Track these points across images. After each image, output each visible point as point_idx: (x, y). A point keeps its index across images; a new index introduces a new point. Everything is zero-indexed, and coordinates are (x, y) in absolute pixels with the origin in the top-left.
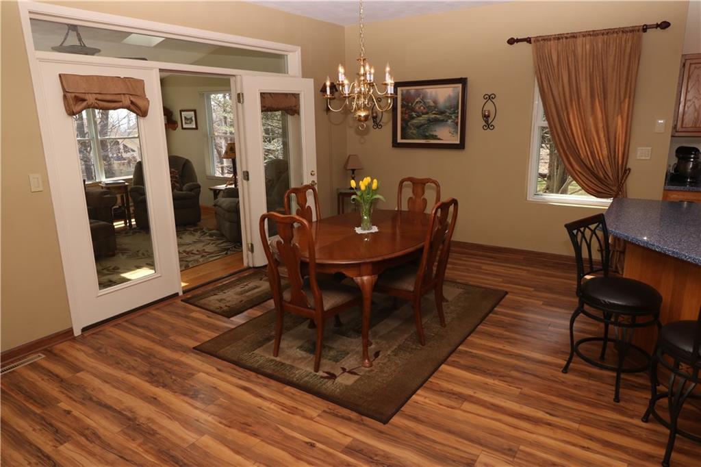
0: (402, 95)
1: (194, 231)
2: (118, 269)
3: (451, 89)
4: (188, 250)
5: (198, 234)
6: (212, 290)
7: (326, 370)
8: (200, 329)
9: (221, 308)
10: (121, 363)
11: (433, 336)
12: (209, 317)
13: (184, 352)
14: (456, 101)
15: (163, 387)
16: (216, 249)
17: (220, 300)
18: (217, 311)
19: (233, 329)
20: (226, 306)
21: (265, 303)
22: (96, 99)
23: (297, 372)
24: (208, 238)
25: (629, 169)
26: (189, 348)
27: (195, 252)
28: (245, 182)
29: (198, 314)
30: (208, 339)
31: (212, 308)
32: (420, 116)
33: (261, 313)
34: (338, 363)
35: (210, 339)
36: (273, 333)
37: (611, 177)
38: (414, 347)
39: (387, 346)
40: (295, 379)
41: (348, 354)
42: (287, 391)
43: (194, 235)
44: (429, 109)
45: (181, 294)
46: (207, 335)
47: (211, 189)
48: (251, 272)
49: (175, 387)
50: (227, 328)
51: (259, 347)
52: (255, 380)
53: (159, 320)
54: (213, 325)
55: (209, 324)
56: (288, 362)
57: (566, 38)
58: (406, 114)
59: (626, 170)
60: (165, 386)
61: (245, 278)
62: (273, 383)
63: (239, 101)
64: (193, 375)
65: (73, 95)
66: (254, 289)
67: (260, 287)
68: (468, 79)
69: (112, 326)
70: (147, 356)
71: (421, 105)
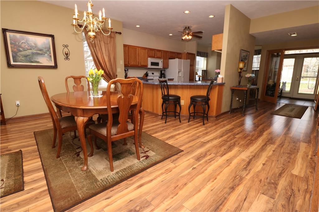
0: (10, 37)
14: (48, 46)
32: (26, 50)
44: (31, 47)
58: (15, 48)
59: (116, 75)
68: (55, 36)
71: (25, 44)
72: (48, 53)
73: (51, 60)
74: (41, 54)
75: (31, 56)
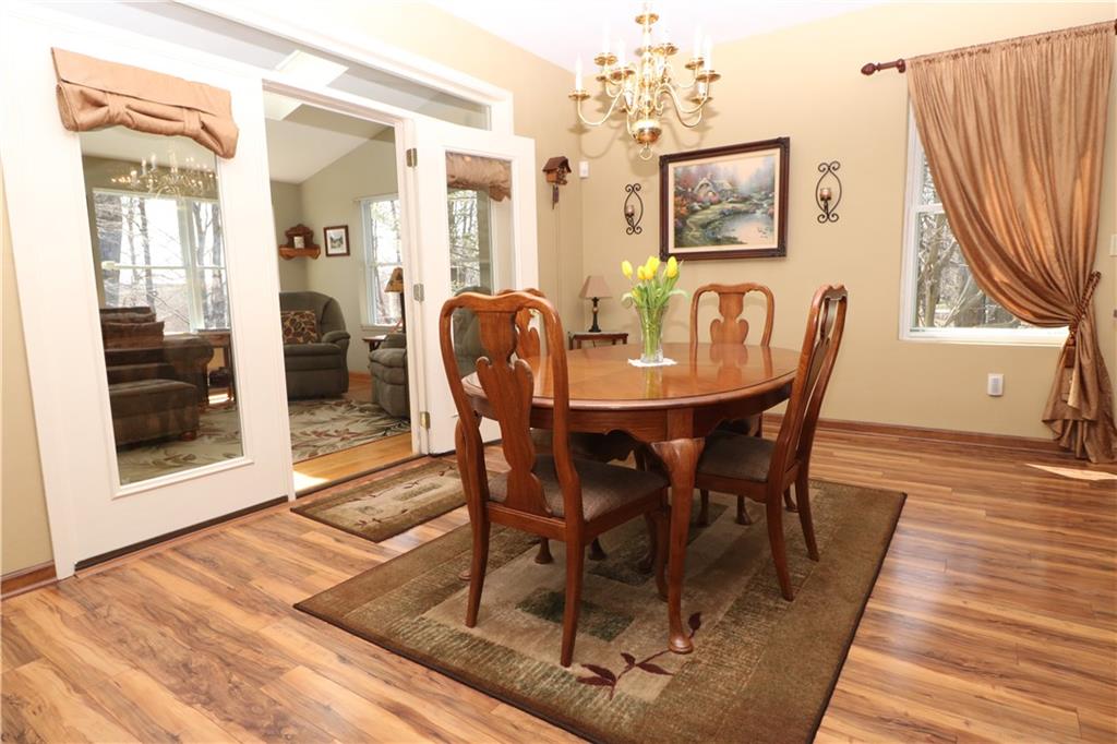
0: (676, 176)
1: (336, 405)
2: (194, 458)
3: (762, 159)
4: (320, 430)
5: (342, 408)
6: (352, 493)
7: (587, 662)
8: (316, 565)
9: (364, 523)
10: (129, 639)
11: (803, 580)
12: (338, 540)
13: (274, 615)
14: (769, 180)
15: (204, 704)
16: (368, 428)
17: (364, 510)
18: (356, 529)
19: (383, 565)
20: (374, 520)
21: (449, 514)
22: (128, 107)
23: (521, 666)
24: (358, 414)
25: (1098, 275)
26: (284, 606)
27: (332, 432)
28: (417, 302)
29: (318, 535)
30: (329, 585)
31: (346, 524)
32: (707, 208)
33: (442, 534)
34: (613, 643)
35: (333, 585)
36: (466, 573)
37: (1064, 290)
38: (772, 603)
39: (712, 602)
40: (518, 687)
41: (631, 620)
42: (502, 718)
43: (335, 410)
44: (722, 195)
45: (292, 498)
46: (328, 577)
47: (366, 341)
48: (424, 462)
49: (231, 706)
50: (372, 562)
51: (436, 604)
52: (423, 685)
53: (239, 546)
54: (344, 557)
55: (336, 554)
56: (499, 640)
57: (971, 54)
58: (682, 206)
59: (1092, 276)
60: (209, 701)
61: (415, 472)
62: (466, 693)
63: (410, 164)
64: (280, 671)
65: (77, 88)
66: (429, 489)
67: (440, 486)
68: (791, 141)
69: (143, 559)
70: (190, 625)
71: (709, 188)
72: (765, 205)
73: (772, 230)
74: (746, 212)
75: (717, 223)
